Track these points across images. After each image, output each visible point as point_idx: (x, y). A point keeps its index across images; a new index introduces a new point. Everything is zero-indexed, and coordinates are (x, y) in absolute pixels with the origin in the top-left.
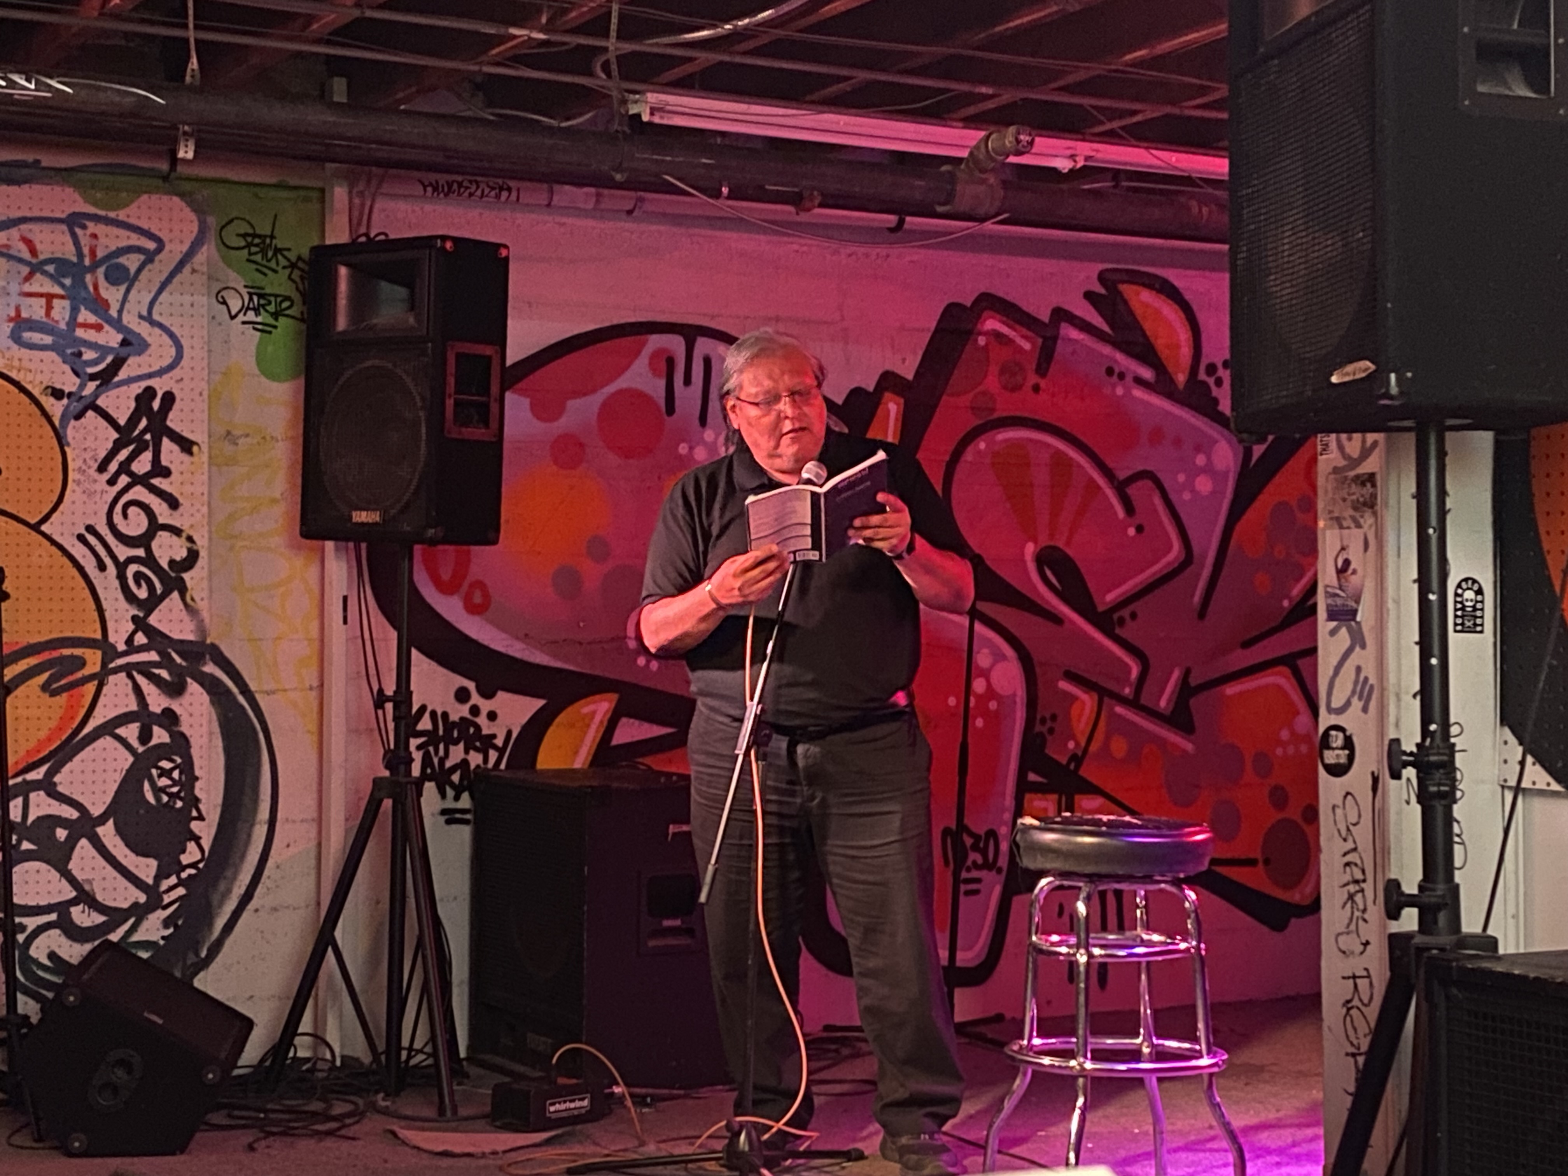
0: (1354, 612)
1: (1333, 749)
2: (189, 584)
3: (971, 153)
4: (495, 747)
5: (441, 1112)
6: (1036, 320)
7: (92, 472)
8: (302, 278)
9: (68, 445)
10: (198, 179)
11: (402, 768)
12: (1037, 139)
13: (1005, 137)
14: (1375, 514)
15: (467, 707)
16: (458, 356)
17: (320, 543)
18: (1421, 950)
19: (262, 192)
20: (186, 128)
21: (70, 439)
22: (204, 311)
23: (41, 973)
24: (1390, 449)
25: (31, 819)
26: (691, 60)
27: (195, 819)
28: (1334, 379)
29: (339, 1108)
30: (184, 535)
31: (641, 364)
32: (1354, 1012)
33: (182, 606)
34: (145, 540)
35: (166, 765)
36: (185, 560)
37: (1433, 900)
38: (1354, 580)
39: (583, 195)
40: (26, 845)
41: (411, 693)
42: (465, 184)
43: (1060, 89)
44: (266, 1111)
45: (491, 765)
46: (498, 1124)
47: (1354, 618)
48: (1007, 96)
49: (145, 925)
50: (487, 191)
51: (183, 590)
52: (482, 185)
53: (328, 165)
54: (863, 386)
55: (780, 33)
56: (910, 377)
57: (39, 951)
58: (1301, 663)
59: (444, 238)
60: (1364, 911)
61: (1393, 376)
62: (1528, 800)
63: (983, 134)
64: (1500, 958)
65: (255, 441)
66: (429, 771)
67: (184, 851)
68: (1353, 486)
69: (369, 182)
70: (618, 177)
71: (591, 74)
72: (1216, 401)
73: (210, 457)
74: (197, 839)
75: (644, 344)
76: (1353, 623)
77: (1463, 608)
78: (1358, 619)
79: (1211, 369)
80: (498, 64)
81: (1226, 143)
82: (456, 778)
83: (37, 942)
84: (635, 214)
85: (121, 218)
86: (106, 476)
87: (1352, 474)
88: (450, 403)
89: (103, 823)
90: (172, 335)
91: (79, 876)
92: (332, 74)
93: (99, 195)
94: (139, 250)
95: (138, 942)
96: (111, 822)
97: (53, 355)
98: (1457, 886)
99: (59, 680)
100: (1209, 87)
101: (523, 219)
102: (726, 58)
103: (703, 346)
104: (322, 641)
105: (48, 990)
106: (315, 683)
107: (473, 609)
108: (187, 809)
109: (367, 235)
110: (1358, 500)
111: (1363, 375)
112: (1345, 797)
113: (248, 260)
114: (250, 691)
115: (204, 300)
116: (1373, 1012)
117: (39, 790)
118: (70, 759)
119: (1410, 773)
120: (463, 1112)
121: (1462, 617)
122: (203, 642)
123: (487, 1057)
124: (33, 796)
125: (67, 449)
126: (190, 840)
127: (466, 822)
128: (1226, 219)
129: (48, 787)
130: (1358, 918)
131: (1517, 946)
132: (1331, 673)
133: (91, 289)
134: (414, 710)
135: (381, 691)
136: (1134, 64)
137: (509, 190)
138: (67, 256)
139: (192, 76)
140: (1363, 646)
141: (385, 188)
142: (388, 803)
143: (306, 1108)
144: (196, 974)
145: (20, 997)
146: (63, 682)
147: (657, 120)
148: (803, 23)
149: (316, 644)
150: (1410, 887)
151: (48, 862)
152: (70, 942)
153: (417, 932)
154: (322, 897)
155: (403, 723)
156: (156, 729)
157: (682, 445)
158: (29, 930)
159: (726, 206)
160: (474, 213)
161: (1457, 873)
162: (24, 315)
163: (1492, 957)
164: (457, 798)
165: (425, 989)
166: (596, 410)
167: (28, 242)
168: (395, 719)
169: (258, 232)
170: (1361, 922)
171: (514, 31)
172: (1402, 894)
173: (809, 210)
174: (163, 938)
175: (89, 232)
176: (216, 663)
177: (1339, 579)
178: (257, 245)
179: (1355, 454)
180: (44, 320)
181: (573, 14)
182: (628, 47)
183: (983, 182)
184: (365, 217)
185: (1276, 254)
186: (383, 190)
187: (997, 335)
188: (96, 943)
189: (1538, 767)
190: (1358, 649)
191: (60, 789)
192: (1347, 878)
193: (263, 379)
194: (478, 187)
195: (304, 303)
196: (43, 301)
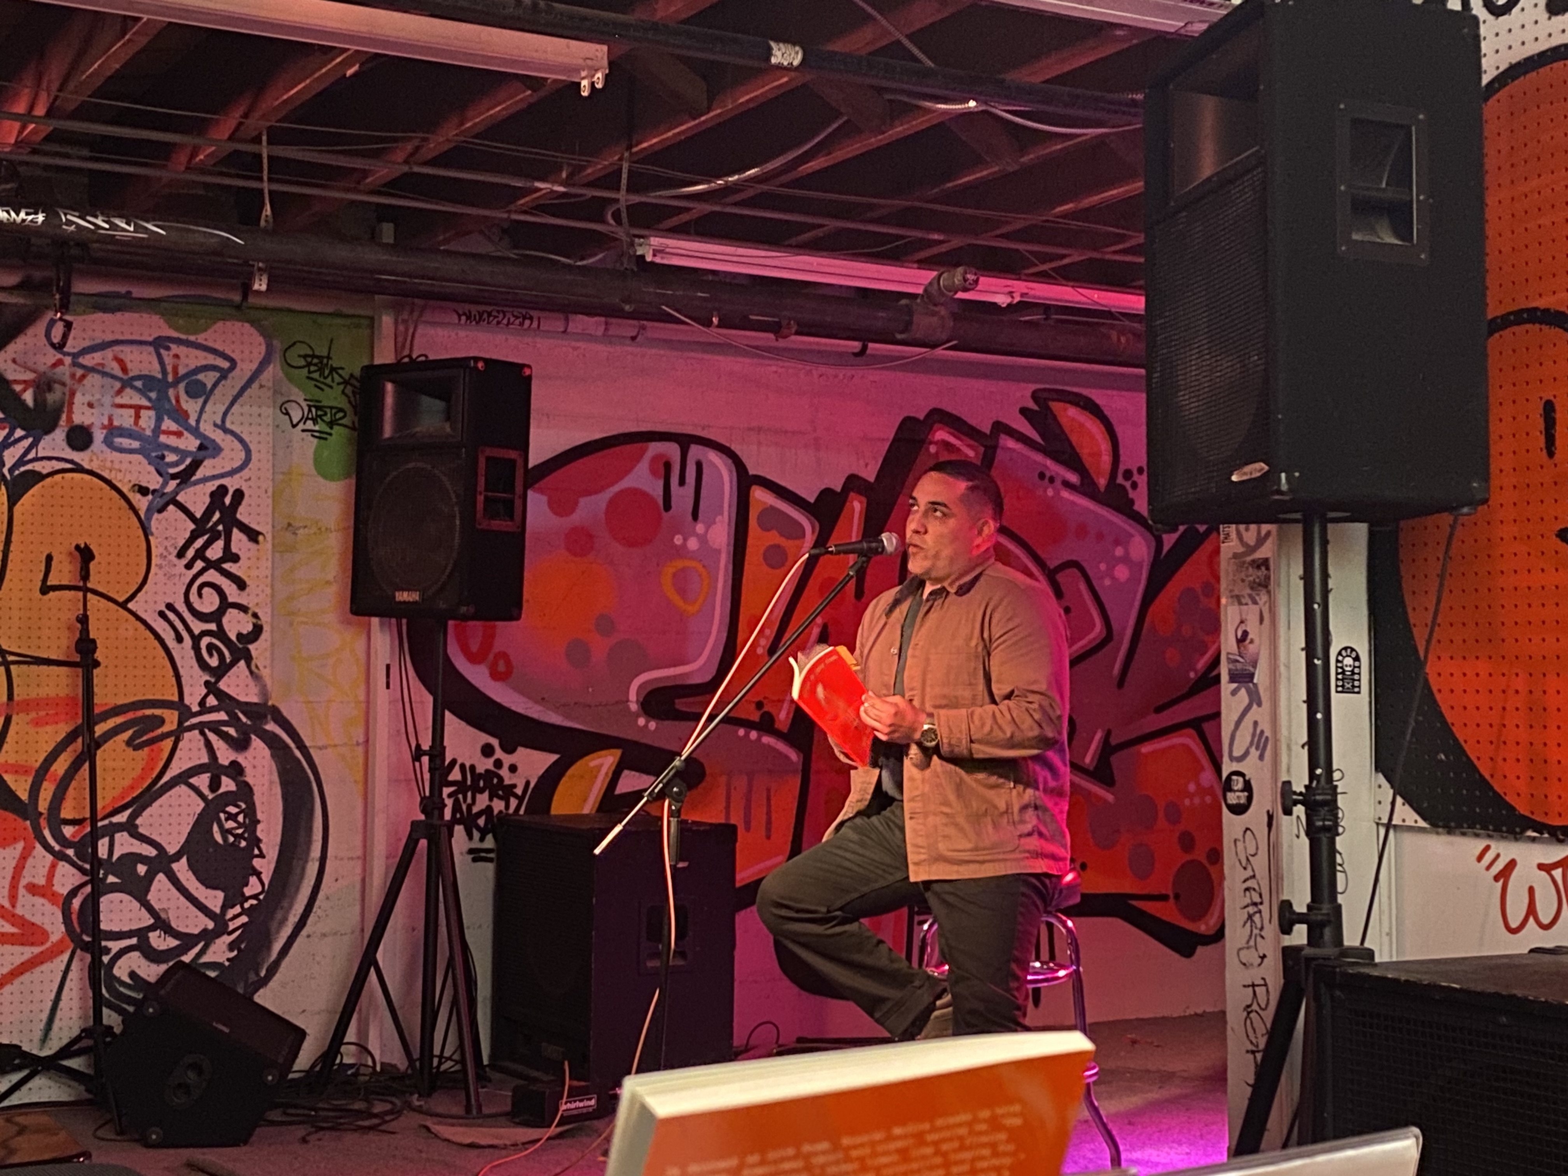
0: (1252, 676)
1: (1235, 791)
2: (254, 653)
3: (926, 290)
4: (516, 796)
5: (468, 1109)
6: (979, 432)
7: (173, 558)
8: (353, 392)
9: (152, 534)
10: (265, 309)
11: (436, 812)
12: (982, 279)
13: (954, 276)
14: (1269, 592)
15: (491, 761)
16: (488, 459)
17: (367, 618)
18: (1309, 960)
19: (320, 320)
20: (261, 265)
21: (153, 529)
22: (270, 421)
23: (122, 989)
24: (1282, 539)
25: (115, 857)
26: (688, 210)
27: (257, 856)
28: (1234, 478)
29: (379, 1107)
30: (250, 612)
31: (643, 468)
32: (1253, 1015)
33: (247, 673)
34: (217, 616)
35: (232, 810)
36: (249, 633)
37: (1320, 918)
38: (1252, 648)
39: (593, 324)
40: (111, 879)
41: (444, 748)
42: (495, 313)
43: (1002, 236)
44: (315, 1110)
45: (511, 811)
46: (517, 1120)
47: (1251, 681)
48: (957, 242)
49: (213, 948)
50: (512, 319)
51: (249, 659)
52: (508, 315)
53: (376, 297)
54: (832, 487)
55: (765, 187)
56: (872, 479)
57: (121, 971)
58: (1206, 726)
59: (476, 359)
60: (1262, 929)
61: (1283, 475)
62: (1398, 835)
63: (935, 273)
64: (1376, 965)
65: (312, 532)
66: (458, 816)
67: (247, 885)
68: (1250, 569)
69: (412, 312)
70: (627, 308)
71: (603, 221)
72: (1132, 502)
73: (273, 545)
74: (258, 874)
75: (643, 451)
76: (1251, 685)
77: (1343, 673)
78: (1255, 681)
79: (1128, 474)
80: (525, 212)
81: (1142, 282)
82: (481, 822)
83: (120, 963)
84: (638, 339)
85: (199, 341)
86: (184, 561)
87: (1249, 559)
88: (481, 498)
89: (178, 860)
90: (241, 441)
91: (157, 906)
92: (381, 219)
93: (181, 322)
94: (214, 368)
95: (205, 964)
96: (184, 860)
97: (139, 457)
98: (1340, 906)
99: (142, 736)
100: (1125, 235)
101: (543, 343)
102: (717, 208)
103: (695, 451)
104: (368, 702)
105: (129, 1004)
106: (361, 739)
107: (496, 676)
108: (250, 848)
109: (410, 356)
110: (1254, 581)
111: (1258, 474)
112: (1245, 832)
113: (308, 378)
114: (305, 747)
115: (270, 411)
116: (1269, 1015)
117: (122, 831)
118: (149, 804)
119: (1299, 810)
120: (486, 1111)
121: (1342, 680)
122: (265, 704)
123: (508, 1064)
124: (117, 836)
125: (151, 538)
126: (252, 875)
127: (490, 860)
128: (1142, 346)
129: (131, 828)
130: (1255, 935)
131: (1391, 956)
132: (1232, 727)
133: (174, 402)
134: (447, 763)
135: (418, 746)
136: (1065, 215)
137: (531, 319)
138: (153, 374)
139: (266, 221)
140: (1259, 704)
141: (427, 316)
142: (423, 843)
143: (351, 1107)
144: (256, 990)
145: (105, 1011)
146: (145, 738)
147: (658, 260)
148: (784, 179)
149: (363, 705)
150: (1300, 907)
151: (130, 893)
152: (148, 963)
153: (448, 954)
154: (366, 924)
155: (437, 773)
156: (225, 780)
157: (677, 537)
158: (113, 952)
159: (715, 334)
160: (500, 338)
161: (1339, 897)
162: (116, 423)
163: (1368, 965)
164: (482, 840)
165: (455, 1003)
166: (604, 506)
167: (121, 362)
168: (431, 770)
169: (317, 353)
170: (1259, 939)
171: (539, 185)
172: (1294, 913)
173: (785, 337)
174: (228, 960)
175: (172, 353)
176: (276, 721)
177: (1239, 647)
178: (315, 365)
179: (1252, 542)
180: (134, 428)
181: (589, 171)
182: (636, 199)
183: (934, 314)
184: (408, 342)
185: (1185, 374)
186: (423, 319)
187: (947, 445)
188: (171, 964)
189: (1407, 807)
190: (1255, 706)
191: (141, 830)
192: (1248, 901)
193: (320, 479)
194: (504, 317)
195: (356, 414)
196: (132, 412)
